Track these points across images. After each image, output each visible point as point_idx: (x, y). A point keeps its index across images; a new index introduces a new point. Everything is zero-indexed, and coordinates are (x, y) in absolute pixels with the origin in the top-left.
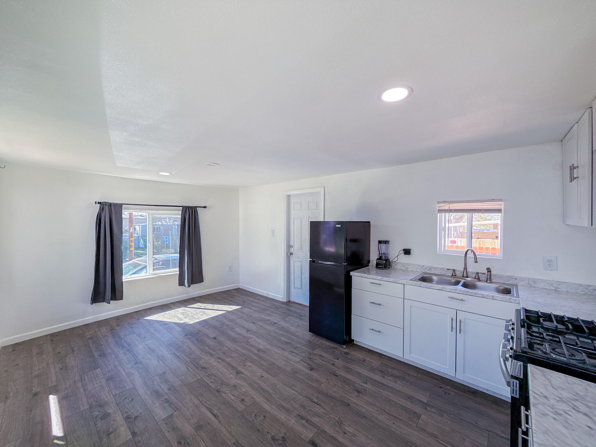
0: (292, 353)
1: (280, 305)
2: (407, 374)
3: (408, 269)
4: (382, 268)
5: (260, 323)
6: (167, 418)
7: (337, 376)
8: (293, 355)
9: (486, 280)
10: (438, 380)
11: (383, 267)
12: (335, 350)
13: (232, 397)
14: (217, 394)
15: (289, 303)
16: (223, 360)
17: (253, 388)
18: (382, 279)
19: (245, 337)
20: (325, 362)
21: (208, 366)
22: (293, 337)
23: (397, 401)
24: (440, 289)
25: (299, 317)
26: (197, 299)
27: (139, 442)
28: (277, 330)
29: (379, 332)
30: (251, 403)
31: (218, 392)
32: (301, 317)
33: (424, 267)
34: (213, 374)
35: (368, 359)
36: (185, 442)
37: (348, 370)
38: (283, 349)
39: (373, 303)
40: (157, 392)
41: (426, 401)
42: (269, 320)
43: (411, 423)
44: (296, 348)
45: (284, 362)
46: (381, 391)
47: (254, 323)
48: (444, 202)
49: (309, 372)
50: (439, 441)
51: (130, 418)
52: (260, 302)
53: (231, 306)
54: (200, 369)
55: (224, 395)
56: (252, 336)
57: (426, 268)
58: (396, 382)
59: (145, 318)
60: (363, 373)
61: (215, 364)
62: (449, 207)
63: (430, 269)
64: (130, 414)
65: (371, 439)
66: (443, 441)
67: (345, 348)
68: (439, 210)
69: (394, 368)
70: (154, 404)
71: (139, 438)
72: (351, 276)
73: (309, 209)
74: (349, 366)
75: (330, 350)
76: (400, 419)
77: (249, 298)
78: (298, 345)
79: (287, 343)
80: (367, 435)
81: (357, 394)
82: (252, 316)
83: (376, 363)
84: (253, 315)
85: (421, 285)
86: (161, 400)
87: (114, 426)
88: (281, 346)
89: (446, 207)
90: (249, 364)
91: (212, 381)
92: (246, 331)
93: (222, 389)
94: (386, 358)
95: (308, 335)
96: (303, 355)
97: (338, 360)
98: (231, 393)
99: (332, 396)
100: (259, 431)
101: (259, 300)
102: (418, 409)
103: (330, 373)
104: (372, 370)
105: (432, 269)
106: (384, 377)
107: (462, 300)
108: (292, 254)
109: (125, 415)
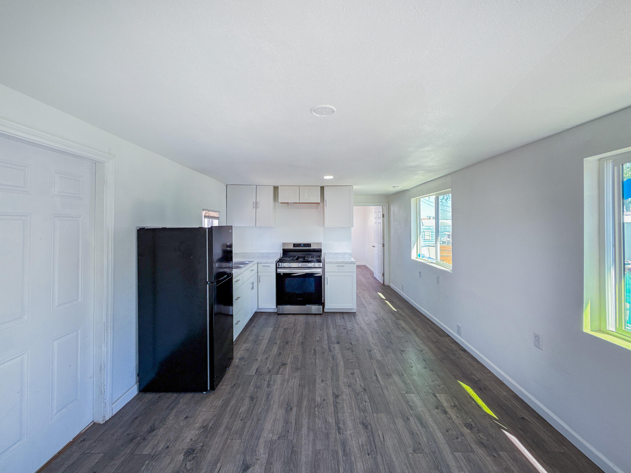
13: (357, 380)
14: (367, 388)
17: (338, 377)
21: (359, 425)
31: (365, 390)
34: (360, 411)
54: (369, 427)
55: (362, 385)
61: (350, 424)
89: (208, 214)
91: (364, 402)
93: (361, 390)
98: (357, 383)
100: (357, 357)
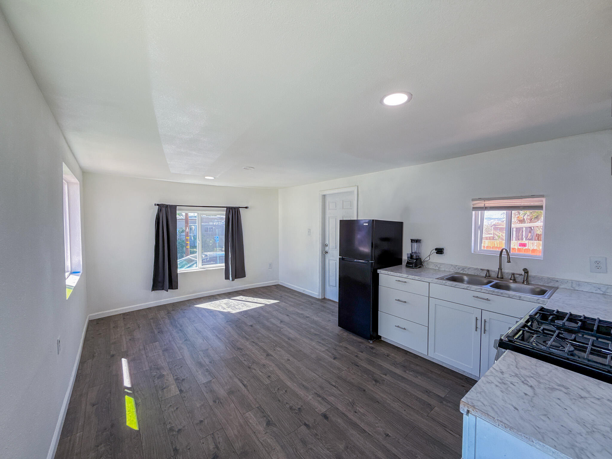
0: (319, 343)
1: (315, 301)
2: (430, 371)
3: (440, 269)
4: (412, 267)
5: (294, 317)
6: (207, 383)
7: (358, 366)
8: (320, 345)
9: (523, 281)
10: (462, 379)
11: (414, 266)
12: (361, 344)
13: (261, 373)
14: (248, 369)
15: (324, 300)
16: (256, 344)
17: (280, 368)
18: (408, 277)
19: (278, 327)
20: (349, 353)
21: (243, 348)
22: (322, 330)
23: (412, 392)
24: (465, 288)
25: (332, 313)
26: (240, 292)
27: (185, 397)
28: (308, 323)
29: (404, 329)
30: (276, 379)
31: (249, 368)
32: (334, 313)
33: (457, 267)
34: (247, 354)
35: (393, 355)
36: (219, 401)
37: (371, 362)
38: (311, 340)
39: (399, 300)
40: (201, 363)
41: (443, 396)
42: (302, 314)
43: (422, 412)
44: (323, 339)
45: (311, 350)
46: (399, 382)
47: (288, 315)
48: (480, 199)
49: (333, 360)
50: (447, 430)
51: (179, 380)
52: (296, 297)
53: (269, 300)
54: (236, 349)
55: (254, 371)
56: (284, 326)
57: (459, 268)
58: (416, 377)
59: (195, 306)
60: (384, 366)
61: (249, 346)
62: (485, 204)
63: (463, 269)
64: (179, 377)
65: (380, 420)
66: (452, 431)
67: (371, 343)
68: (473, 208)
69: (417, 365)
70: (197, 372)
71: (185, 395)
72: (379, 273)
73: (344, 208)
74: (372, 359)
75: (356, 344)
76: (412, 408)
77: (286, 294)
78: (327, 338)
79: (315, 334)
80: (377, 416)
81: (374, 382)
82: (286, 309)
83: (400, 358)
84: (288, 309)
85: (446, 284)
86: (203, 369)
87: (167, 384)
88: (310, 337)
89: (481, 204)
90: (278, 349)
91: (245, 359)
92: (279, 322)
93: (253, 366)
94: (412, 355)
95: (338, 329)
96: (330, 346)
97: (362, 352)
98: (260, 370)
99: (350, 382)
100: (279, 401)
101: (296, 295)
102: (433, 402)
103: (352, 363)
104: (395, 364)
105: (465, 269)
106: (405, 371)
107: (487, 299)
108: (327, 253)
109: (175, 377)
